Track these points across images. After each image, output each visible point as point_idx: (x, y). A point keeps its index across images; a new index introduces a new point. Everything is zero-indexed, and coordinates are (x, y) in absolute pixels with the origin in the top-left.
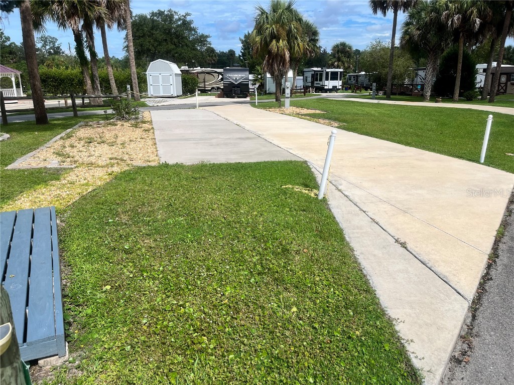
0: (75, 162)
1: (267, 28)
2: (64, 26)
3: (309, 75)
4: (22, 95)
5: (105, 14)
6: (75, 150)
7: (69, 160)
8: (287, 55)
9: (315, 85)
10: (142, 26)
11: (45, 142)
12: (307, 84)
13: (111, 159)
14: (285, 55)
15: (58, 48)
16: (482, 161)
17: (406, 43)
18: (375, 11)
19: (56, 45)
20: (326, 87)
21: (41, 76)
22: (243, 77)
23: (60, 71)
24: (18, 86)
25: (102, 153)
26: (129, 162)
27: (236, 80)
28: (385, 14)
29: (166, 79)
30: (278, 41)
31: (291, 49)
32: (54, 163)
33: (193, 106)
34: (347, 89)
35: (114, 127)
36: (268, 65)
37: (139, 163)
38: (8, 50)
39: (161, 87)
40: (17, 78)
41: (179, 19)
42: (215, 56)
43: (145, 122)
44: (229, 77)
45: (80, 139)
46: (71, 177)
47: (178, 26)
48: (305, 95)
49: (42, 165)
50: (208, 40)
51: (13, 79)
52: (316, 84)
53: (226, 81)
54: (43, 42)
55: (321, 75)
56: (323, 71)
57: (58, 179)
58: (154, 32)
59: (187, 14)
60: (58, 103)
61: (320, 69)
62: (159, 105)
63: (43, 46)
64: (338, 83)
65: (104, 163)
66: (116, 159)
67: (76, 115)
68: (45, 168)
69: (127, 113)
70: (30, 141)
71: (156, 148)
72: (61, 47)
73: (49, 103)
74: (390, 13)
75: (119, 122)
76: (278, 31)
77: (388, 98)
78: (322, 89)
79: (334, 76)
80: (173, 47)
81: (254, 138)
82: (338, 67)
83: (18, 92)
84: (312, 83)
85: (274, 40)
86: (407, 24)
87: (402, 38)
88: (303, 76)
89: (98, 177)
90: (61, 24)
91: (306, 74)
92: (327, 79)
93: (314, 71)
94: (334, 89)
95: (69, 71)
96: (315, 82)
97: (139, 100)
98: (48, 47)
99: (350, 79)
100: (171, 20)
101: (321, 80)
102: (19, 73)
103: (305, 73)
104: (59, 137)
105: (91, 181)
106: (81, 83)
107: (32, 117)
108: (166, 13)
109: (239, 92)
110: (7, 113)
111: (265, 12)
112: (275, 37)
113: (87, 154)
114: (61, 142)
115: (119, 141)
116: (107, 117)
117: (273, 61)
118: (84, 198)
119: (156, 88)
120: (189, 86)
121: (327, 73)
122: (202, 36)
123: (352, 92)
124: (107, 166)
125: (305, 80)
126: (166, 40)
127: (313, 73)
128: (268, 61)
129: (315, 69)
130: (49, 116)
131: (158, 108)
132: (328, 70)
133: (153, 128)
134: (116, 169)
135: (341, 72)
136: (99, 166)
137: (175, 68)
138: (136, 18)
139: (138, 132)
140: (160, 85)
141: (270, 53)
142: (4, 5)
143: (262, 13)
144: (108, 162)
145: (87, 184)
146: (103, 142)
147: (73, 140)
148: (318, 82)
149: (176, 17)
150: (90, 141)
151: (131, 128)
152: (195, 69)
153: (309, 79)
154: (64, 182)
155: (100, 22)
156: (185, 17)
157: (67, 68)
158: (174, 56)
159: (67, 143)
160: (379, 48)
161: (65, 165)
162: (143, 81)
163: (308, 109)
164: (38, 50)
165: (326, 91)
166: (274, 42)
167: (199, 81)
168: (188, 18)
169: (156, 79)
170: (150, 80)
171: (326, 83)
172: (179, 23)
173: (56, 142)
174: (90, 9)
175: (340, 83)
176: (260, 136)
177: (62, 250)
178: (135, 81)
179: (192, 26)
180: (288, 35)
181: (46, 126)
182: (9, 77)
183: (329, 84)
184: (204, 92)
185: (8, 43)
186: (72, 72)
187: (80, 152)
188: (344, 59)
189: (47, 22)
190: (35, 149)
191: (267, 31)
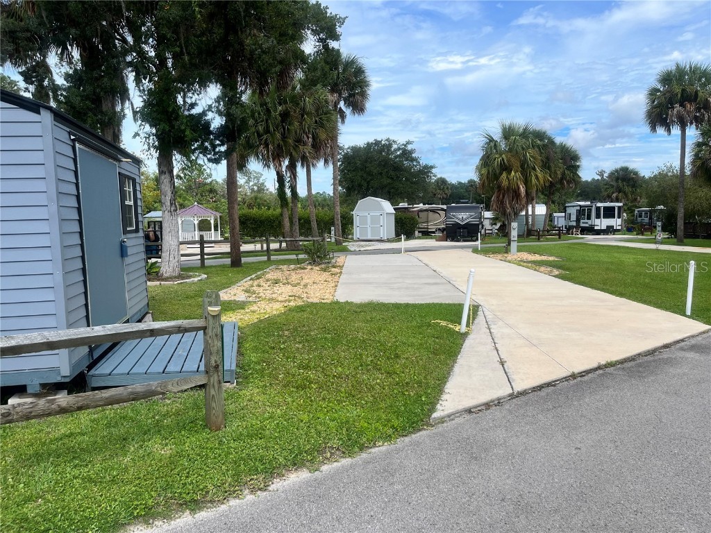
0: (259, 297)
1: (495, 159)
2: (269, 167)
3: (573, 211)
4: (220, 238)
5: (309, 153)
6: (262, 289)
7: (254, 296)
8: (522, 190)
9: (582, 225)
10: (354, 158)
11: (237, 282)
12: (571, 224)
13: (290, 296)
14: (519, 188)
15: (263, 184)
16: (688, 312)
17: (698, 170)
18: (653, 129)
19: (261, 181)
20: (596, 228)
21: (240, 218)
22: (472, 216)
23: (261, 212)
24: (216, 229)
25: (284, 291)
26: (305, 299)
27: (463, 220)
28: (669, 131)
29: (375, 220)
30: (509, 173)
31: (527, 182)
32: (241, 297)
33: (398, 251)
34: (629, 230)
35: (303, 271)
36: (498, 201)
37: (316, 300)
38: (208, 187)
39: (369, 230)
40: (216, 220)
41: (399, 149)
42: (447, 188)
43: (334, 267)
44: (454, 216)
45: (267, 280)
46: (254, 308)
47: (396, 157)
48: (560, 238)
49: (232, 298)
50: (434, 171)
51: (212, 222)
52: (583, 223)
53: (450, 222)
54: (246, 178)
55: (590, 211)
56: (592, 206)
57: (244, 309)
58: (368, 165)
59: (408, 143)
60: (254, 247)
61: (588, 203)
62: (362, 249)
63: (246, 182)
64: (616, 222)
65: (283, 299)
66: (295, 296)
67: (269, 259)
68: (235, 300)
69: (318, 257)
70: (224, 281)
71: (335, 289)
72: (265, 184)
73: (245, 248)
74: (676, 131)
75: (309, 267)
76: (508, 161)
77: (680, 243)
78: (591, 230)
79: (609, 213)
80: (389, 181)
81: (443, 284)
82: (617, 200)
83: (216, 236)
84: (578, 220)
85: (504, 172)
86: (699, 145)
87: (693, 163)
88: (565, 212)
89: (275, 309)
90: (266, 164)
91: (569, 210)
92: (598, 216)
93: (580, 206)
94: (610, 230)
95: (270, 212)
96: (582, 221)
97: (341, 244)
98: (251, 184)
99: (640, 216)
100: (389, 150)
101: (589, 218)
102: (218, 215)
103: (567, 209)
104: (249, 278)
105: (269, 311)
106: (280, 225)
107: (228, 261)
108: (383, 142)
109: (466, 235)
110: (206, 257)
111: (494, 140)
112: (506, 168)
113: (271, 292)
114: (251, 282)
115: (302, 283)
116: (298, 262)
117: (504, 197)
118: (261, 321)
119: (364, 230)
120: (406, 227)
121: (598, 209)
122: (426, 167)
123: (637, 235)
124: (285, 301)
125: (568, 217)
126: (381, 174)
127: (578, 208)
128: (498, 197)
129: (582, 203)
130: (244, 260)
131: (360, 253)
132: (599, 205)
133: (341, 272)
134: (292, 304)
135: (619, 208)
136: (278, 301)
137: (387, 207)
138: (349, 150)
139: (326, 275)
140: (368, 226)
141: (499, 187)
142: (215, 159)
143: (490, 141)
144: (287, 298)
145: (265, 313)
146: (288, 283)
147: (261, 281)
148: (586, 221)
149: (395, 146)
150: (276, 282)
151: (319, 272)
152: (415, 206)
153: (574, 217)
154: (247, 311)
155: (305, 160)
156: (405, 146)
157: (269, 209)
158: (389, 192)
159: (256, 283)
160: (670, 174)
161: (251, 299)
162: (347, 222)
163: (541, 255)
164: (241, 187)
165: (598, 232)
166: (504, 175)
167: (420, 220)
168: (409, 147)
169: (364, 219)
170: (356, 221)
171: (597, 222)
172: (398, 153)
173: (246, 283)
174: (295, 149)
175: (619, 221)
176: (451, 282)
177: (239, 347)
178: (338, 222)
179: (413, 155)
180: (522, 166)
181: (240, 269)
182: (209, 219)
183: (603, 223)
184: (426, 234)
185: (209, 181)
186: (274, 213)
187: (264, 290)
188: (628, 189)
189: (251, 163)
190: (228, 287)
191: (496, 163)
